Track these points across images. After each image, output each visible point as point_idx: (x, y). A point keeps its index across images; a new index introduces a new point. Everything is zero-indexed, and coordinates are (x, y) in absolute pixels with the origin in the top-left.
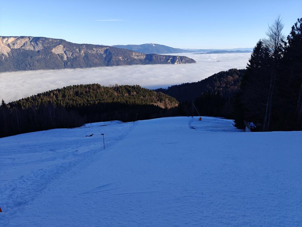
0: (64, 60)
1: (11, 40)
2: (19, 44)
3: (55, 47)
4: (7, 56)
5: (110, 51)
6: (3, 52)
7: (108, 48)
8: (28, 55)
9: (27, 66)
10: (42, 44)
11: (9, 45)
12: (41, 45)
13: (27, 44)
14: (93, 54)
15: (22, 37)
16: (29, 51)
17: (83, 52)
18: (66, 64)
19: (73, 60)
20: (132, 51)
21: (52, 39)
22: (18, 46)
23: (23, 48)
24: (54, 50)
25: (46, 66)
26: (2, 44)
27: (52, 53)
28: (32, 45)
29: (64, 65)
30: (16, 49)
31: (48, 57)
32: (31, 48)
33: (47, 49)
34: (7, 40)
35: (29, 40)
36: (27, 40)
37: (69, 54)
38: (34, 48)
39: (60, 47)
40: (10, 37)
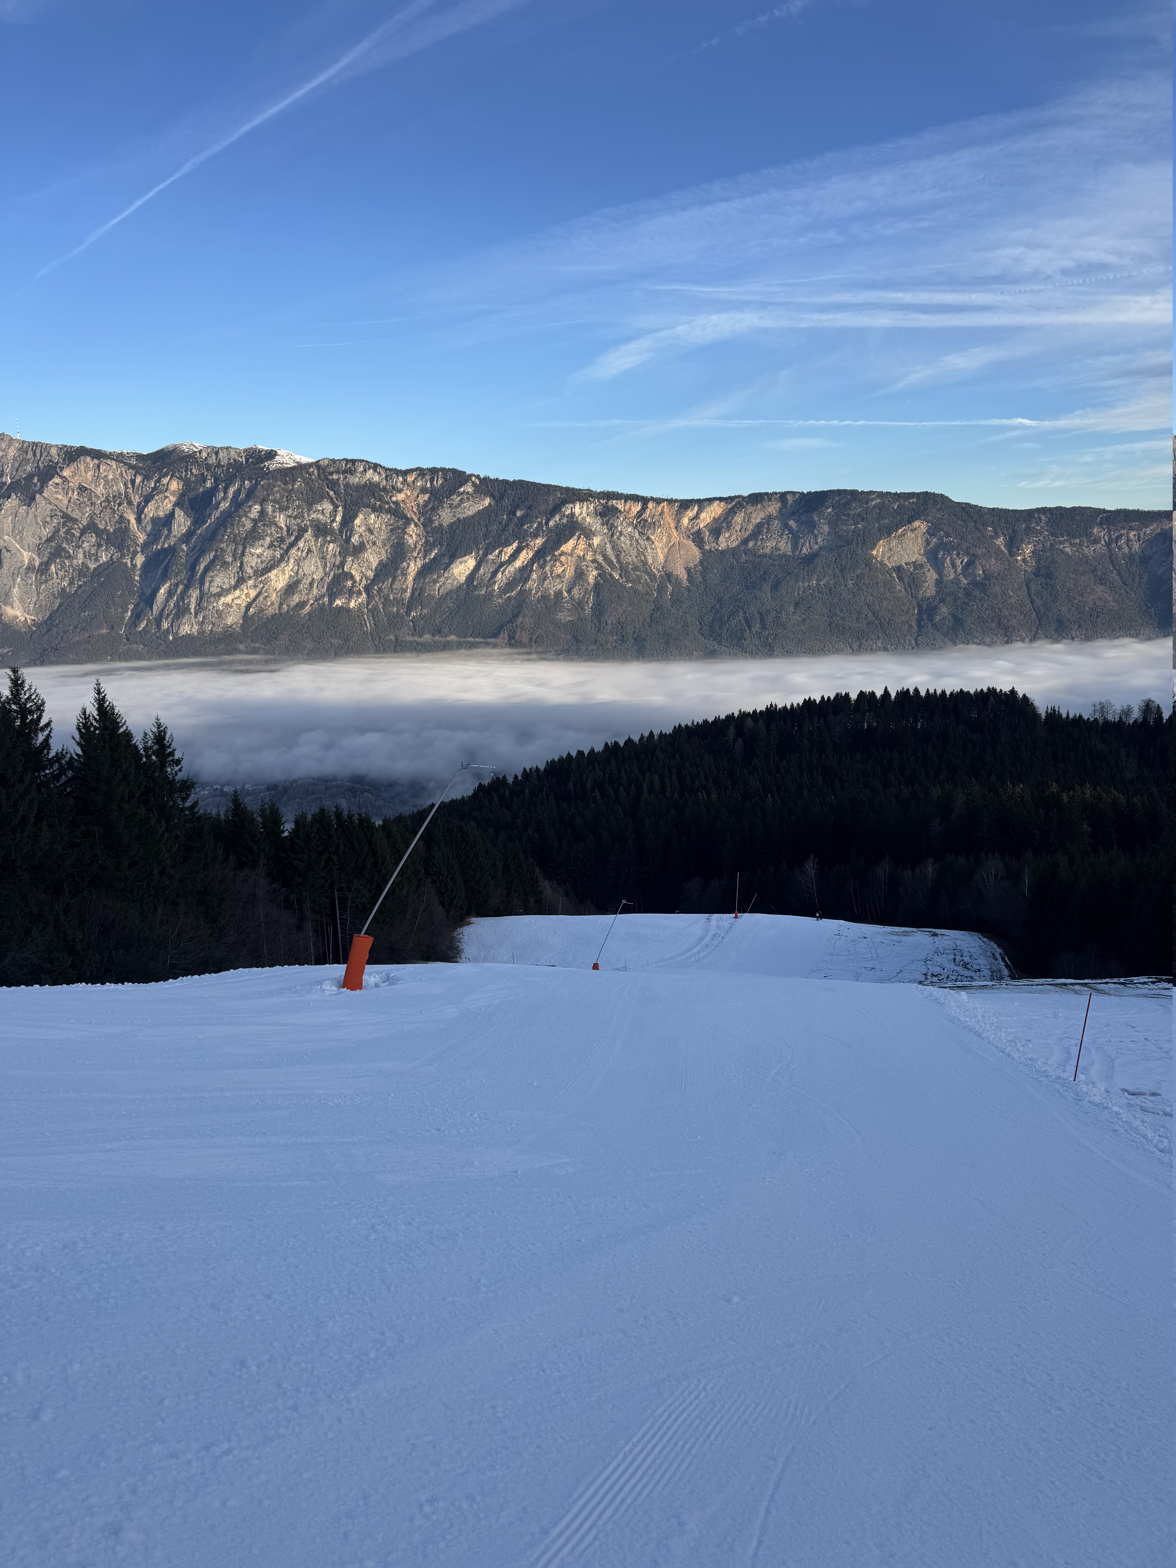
0: (920, 596)
1: (707, 516)
2: (738, 528)
3: (888, 531)
4: (685, 583)
6: (671, 567)
8: (763, 577)
9: (749, 627)
10: (833, 524)
11: (697, 538)
12: (826, 528)
13: (768, 529)
14: (1084, 559)
15: (757, 499)
16: (771, 556)
17: (1028, 550)
18: (925, 616)
19: (968, 594)
21: (881, 495)
22: (733, 537)
23: (751, 544)
24: (879, 551)
25: (830, 624)
26: (675, 534)
27: (868, 562)
28: (791, 530)
29: (919, 620)
30: (723, 552)
31: (850, 582)
32: (784, 546)
33: (848, 543)
34: (697, 517)
35: (781, 510)
36: (773, 508)
37: (954, 565)
38: (795, 546)
39: (913, 530)
40: (710, 500)
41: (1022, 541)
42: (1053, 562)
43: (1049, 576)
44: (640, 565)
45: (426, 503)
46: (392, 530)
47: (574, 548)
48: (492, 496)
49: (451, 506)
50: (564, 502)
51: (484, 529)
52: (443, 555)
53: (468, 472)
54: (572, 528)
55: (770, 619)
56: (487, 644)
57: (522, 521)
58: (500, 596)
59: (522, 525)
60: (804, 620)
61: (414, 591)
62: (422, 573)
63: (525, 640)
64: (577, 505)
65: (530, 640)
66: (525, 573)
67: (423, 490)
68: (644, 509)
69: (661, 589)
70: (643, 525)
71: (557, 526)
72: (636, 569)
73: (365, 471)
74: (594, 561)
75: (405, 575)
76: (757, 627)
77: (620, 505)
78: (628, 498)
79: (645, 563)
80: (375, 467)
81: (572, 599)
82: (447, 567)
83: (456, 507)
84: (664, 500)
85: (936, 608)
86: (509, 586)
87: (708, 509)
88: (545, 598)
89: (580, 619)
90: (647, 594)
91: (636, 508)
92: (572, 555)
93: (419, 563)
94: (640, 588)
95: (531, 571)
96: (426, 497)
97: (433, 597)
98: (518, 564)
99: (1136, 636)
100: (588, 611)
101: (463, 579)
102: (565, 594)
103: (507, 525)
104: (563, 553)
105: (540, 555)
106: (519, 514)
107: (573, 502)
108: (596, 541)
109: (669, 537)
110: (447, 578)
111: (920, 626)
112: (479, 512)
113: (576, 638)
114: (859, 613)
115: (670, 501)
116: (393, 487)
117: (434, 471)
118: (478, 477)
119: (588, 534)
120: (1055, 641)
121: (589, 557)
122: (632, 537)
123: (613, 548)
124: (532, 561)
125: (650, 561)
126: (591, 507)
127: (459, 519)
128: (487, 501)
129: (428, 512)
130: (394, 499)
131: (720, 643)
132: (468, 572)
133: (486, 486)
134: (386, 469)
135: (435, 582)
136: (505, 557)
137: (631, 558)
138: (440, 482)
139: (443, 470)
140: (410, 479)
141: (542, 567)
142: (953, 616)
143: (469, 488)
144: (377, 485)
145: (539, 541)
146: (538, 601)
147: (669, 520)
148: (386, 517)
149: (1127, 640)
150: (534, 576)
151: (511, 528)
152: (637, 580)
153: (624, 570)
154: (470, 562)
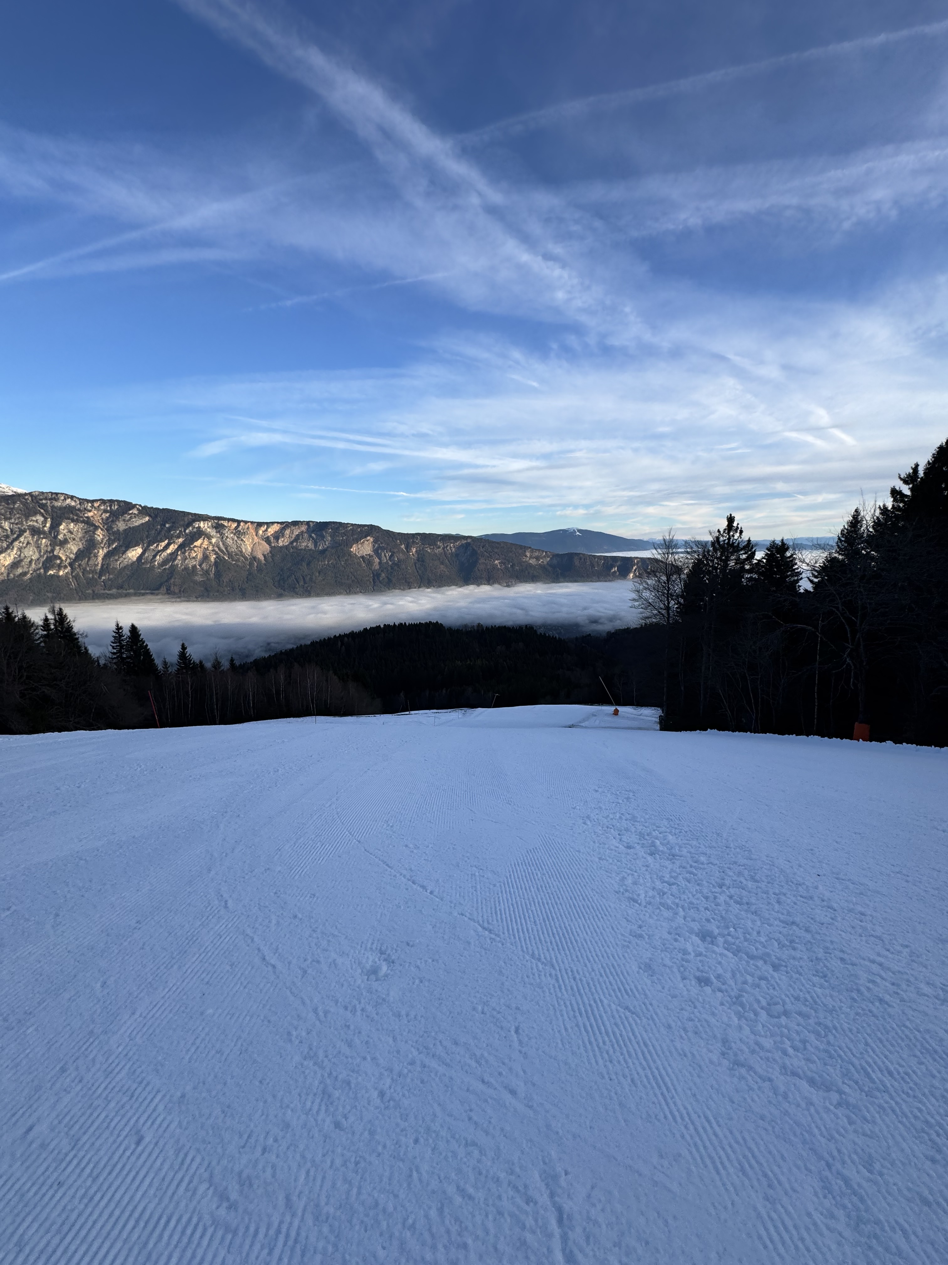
0: (373, 569)
1: (272, 530)
2: (287, 536)
3: (357, 541)
4: (263, 562)
5: (474, 547)
6: (255, 554)
7: (469, 541)
8: (302, 560)
10: (332, 536)
11: (267, 540)
12: (329, 538)
13: (302, 537)
14: (435, 554)
15: (295, 523)
16: (305, 550)
17: (414, 550)
18: (376, 578)
19: (392, 568)
20: (524, 548)
21: (352, 525)
22: (286, 541)
23: (295, 544)
24: (354, 549)
26: (256, 538)
27: (350, 553)
28: (313, 538)
29: (373, 580)
30: (281, 547)
31: (343, 563)
32: (311, 545)
33: (340, 545)
34: (266, 530)
35: (307, 529)
36: (304, 528)
37: (385, 556)
38: (316, 546)
39: (367, 541)
40: (273, 523)
41: (411, 546)
42: (424, 555)
43: (423, 561)
44: (239, 553)
45: (107, 518)
46: (85, 532)
47: (202, 544)
48: (150, 516)
49: (124, 520)
50: (194, 521)
51: (147, 533)
52: (121, 546)
53: (134, 503)
54: (200, 534)
55: (307, 578)
56: (152, 594)
57: (169, 529)
58: (159, 568)
59: (170, 531)
60: (324, 580)
61: (102, 565)
62: (106, 556)
63: (177, 591)
64: (202, 523)
65: (180, 591)
66: (173, 556)
67: (105, 511)
68: (238, 525)
69: (251, 564)
70: (238, 533)
71: (190, 532)
72: (236, 555)
73: (65, 499)
74: (213, 550)
75: (96, 556)
76: (302, 583)
77: (226, 523)
78: (229, 520)
79: (241, 552)
80: (72, 497)
81: (202, 569)
82: (124, 552)
83: (128, 521)
84: (249, 522)
85: (380, 574)
86: (165, 562)
87: (272, 527)
88: (186, 569)
89: (208, 579)
90: (244, 567)
91: (234, 525)
92: (200, 547)
93: (105, 550)
94: (240, 564)
95: (177, 555)
96: (108, 515)
97: (116, 569)
98: (169, 551)
99: (456, 585)
100: (212, 576)
101: (135, 559)
102: (198, 567)
103: (161, 531)
104: (195, 546)
105: (181, 547)
106: (167, 525)
107: (199, 521)
108: (214, 540)
109: (253, 539)
110: (125, 559)
111: (374, 582)
112: (142, 524)
113: (206, 589)
114: (348, 576)
115: (252, 523)
116: (85, 509)
117: (111, 502)
118: (140, 506)
119: (209, 537)
120: (428, 588)
121: (211, 548)
122: (233, 539)
123: (223, 544)
124: (177, 550)
125: (244, 551)
126: (210, 524)
127: (130, 527)
128: (147, 519)
129: (108, 525)
130: (86, 515)
131: (284, 590)
132: (138, 555)
133: (145, 510)
134: (80, 499)
135: (117, 560)
136: (160, 548)
137: (233, 549)
138: (116, 507)
139: (117, 501)
140: (96, 505)
141: (184, 553)
142: (387, 577)
143: (135, 511)
144: (74, 507)
145: (181, 540)
146: (183, 570)
147: (252, 531)
148: (81, 525)
149: (453, 587)
150: (179, 558)
151: (163, 533)
152: (238, 560)
153: (230, 555)
154: (139, 550)
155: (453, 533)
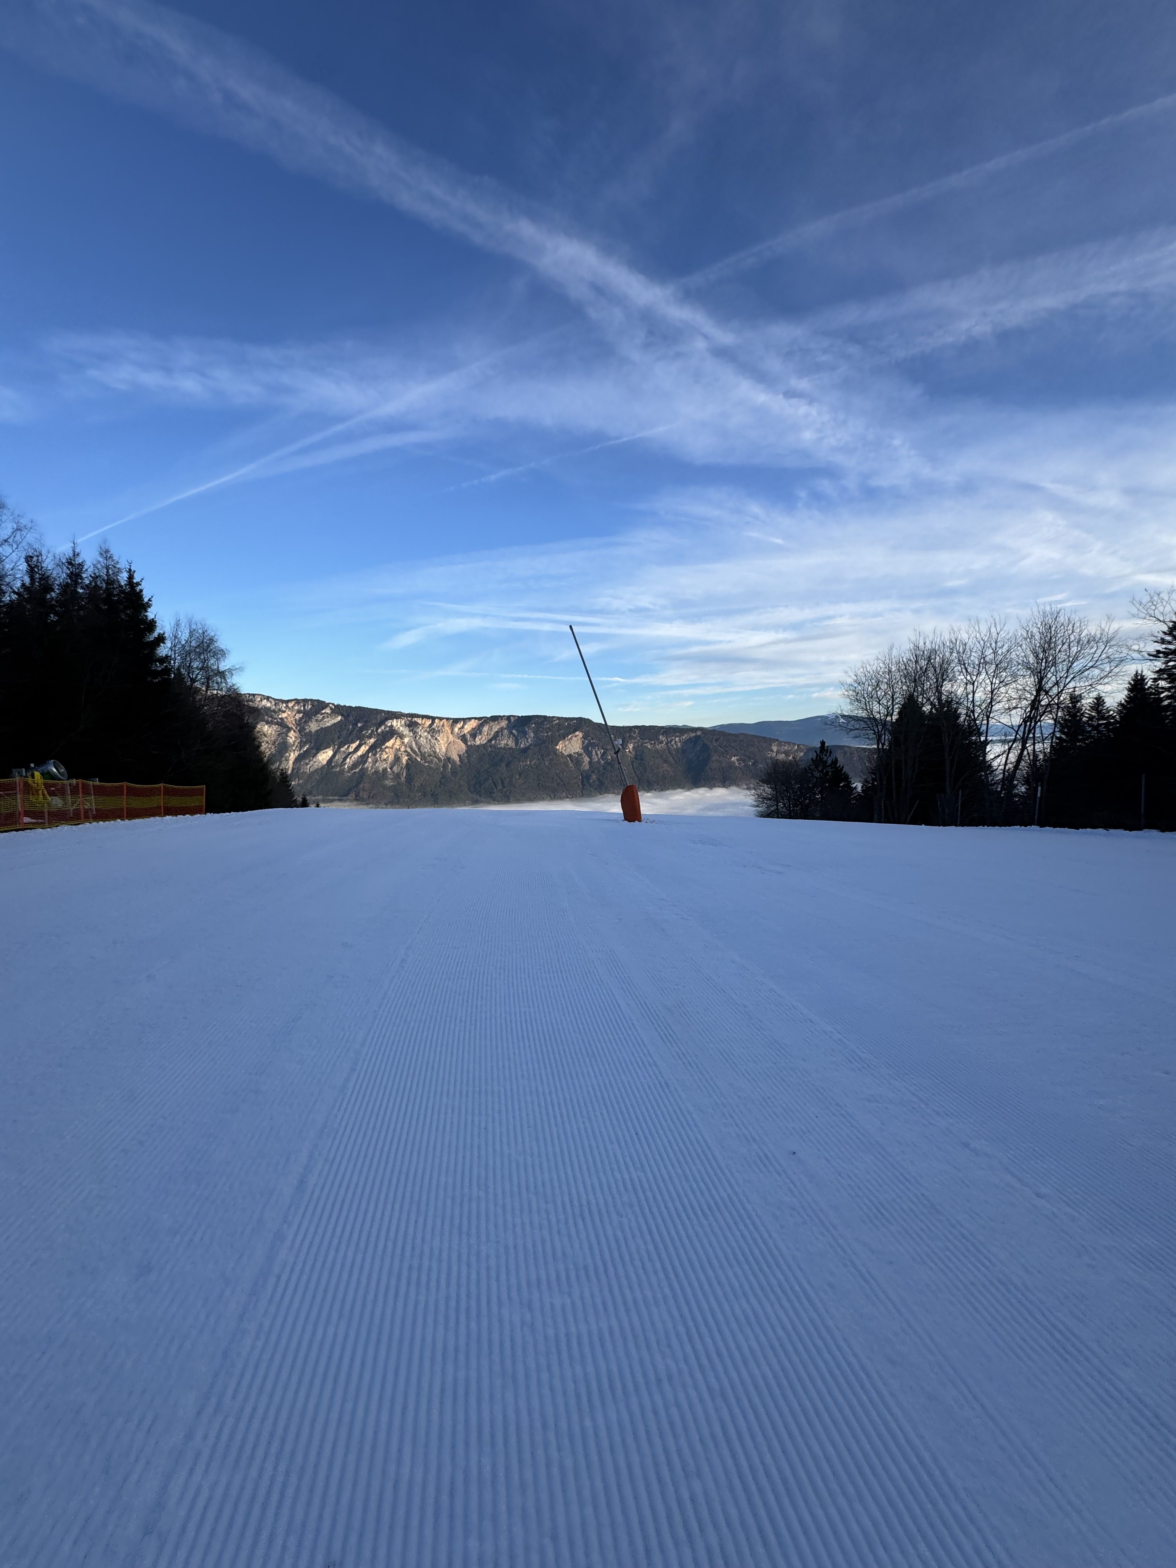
0: (582, 770)
1: (469, 727)
2: (486, 733)
3: (563, 737)
4: (458, 763)
5: (706, 741)
6: (449, 755)
7: (699, 733)
8: (501, 760)
9: (496, 787)
10: (535, 733)
11: (463, 738)
12: (532, 735)
13: (502, 734)
14: (657, 751)
15: (495, 719)
16: (504, 749)
17: (631, 746)
18: (585, 780)
19: (604, 769)
20: (771, 741)
21: (559, 718)
22: (484, 738)
23: (493, 742)
24: (560, 746)
25: (538, 784)
26: (451, 736)
27: (555, 752)
28: (514, 735)
29: (582, 782)
30: (478, 746)
31: (547, 763)
32: (511, 743)
33: (544, 743)
34: (463, 727)
35: (508, 725)
36: (504, 724)
37: (597, 754)
38: (517, 744)
39: (576, 736)
40: (470, 719)
41: (628, 742)
42: (643, 752)
43: (642, 759)
44: (432, 753)
45: (301, 719)
46: (279, 735)
47: (393, 744)
48: (342, 715)
49: (317, 720)
50: (387, 719)
51: (338, 734)
52: (313, 748)
53: (327, 702)
54: (392, 733)
55: (506, 782)
56: (340, 800)
57: (361, 729)
58: (349, 772)
59: (362, 731)
60: (525, 783)
61: (293, 769)
62: (298, 760)
63: (365, 797)
64: (395, 720)
65: (369, 797)
66: (364, 758)
67: (299, 712)
68: (433, 723)
69: (445, 766)
70: (432, 731)
71: (383, 732)
72: (430, 755)
73: (261, 700)
74: (406, 751)
75: (287, 760)
76: (500, 787)
77: (419, 721)
78: (423, 717)
79: (435, 752)
80: (268, 698)
81: (393, 772)
82: (315, 755)
83: (320, 721)
84: (444, 718)
85: (590, 776)
86: (354, 765)
87: (469, 723)
88: (376, 772)
89: (399, 784)
90: (437, 769)
91: (429, 722)
92: (392, 748)
93: (297, 753)
94: (432, 765)
95: (368, 757)
96: (301, 715)
97: (306, 773)
98: (359, 753)
99: (683, 788)
100: (403, 779)
101: (325, 762)
102: (389, 770)
103: (352, 731)
104: (387, 747)
105: (373, 748)
106: (359, 725)
107: (392, 719)
108: (406, 740)
109: (448, 738)
110: (315, 762)
111: (583, 785)
112: (334, 724)
113: (396, 795)
114: (553, 778)
115: (448, 719)
116: (280, 710)
117: (305, 701)
118: (333, 704)
119: (401, 736)
120: (648, 792)
121: (403, 749)
122: (427, 738)
123: (416, 744)
124: (368, 751)
125: (438, 751)
126: (403, 722)
127: (322, 728)
128: (339, 718)
129: (301, 725)
130: (280, 716)
131: (480, 796)
132: (328, 758)
133: (338, 709)
134: (275, 700)
135: (307, 764)
136: (351, 750)
137: (427, 749)
138: (310, 707)
139: (311, 700)
140: (290, 705)
141: (375, 755)
142: (598, 779)
143: (328, 711)
144: (269, 709)
145: (372, 741)
146: (373, 774)
147: (447, 729)
148: (275, 727)
149: (679, 790)
150: (370, 760)
151: (355, 732)
152: (431, 761)
153: (423, 756)
154: (329, 753)
155: (680, 724)
